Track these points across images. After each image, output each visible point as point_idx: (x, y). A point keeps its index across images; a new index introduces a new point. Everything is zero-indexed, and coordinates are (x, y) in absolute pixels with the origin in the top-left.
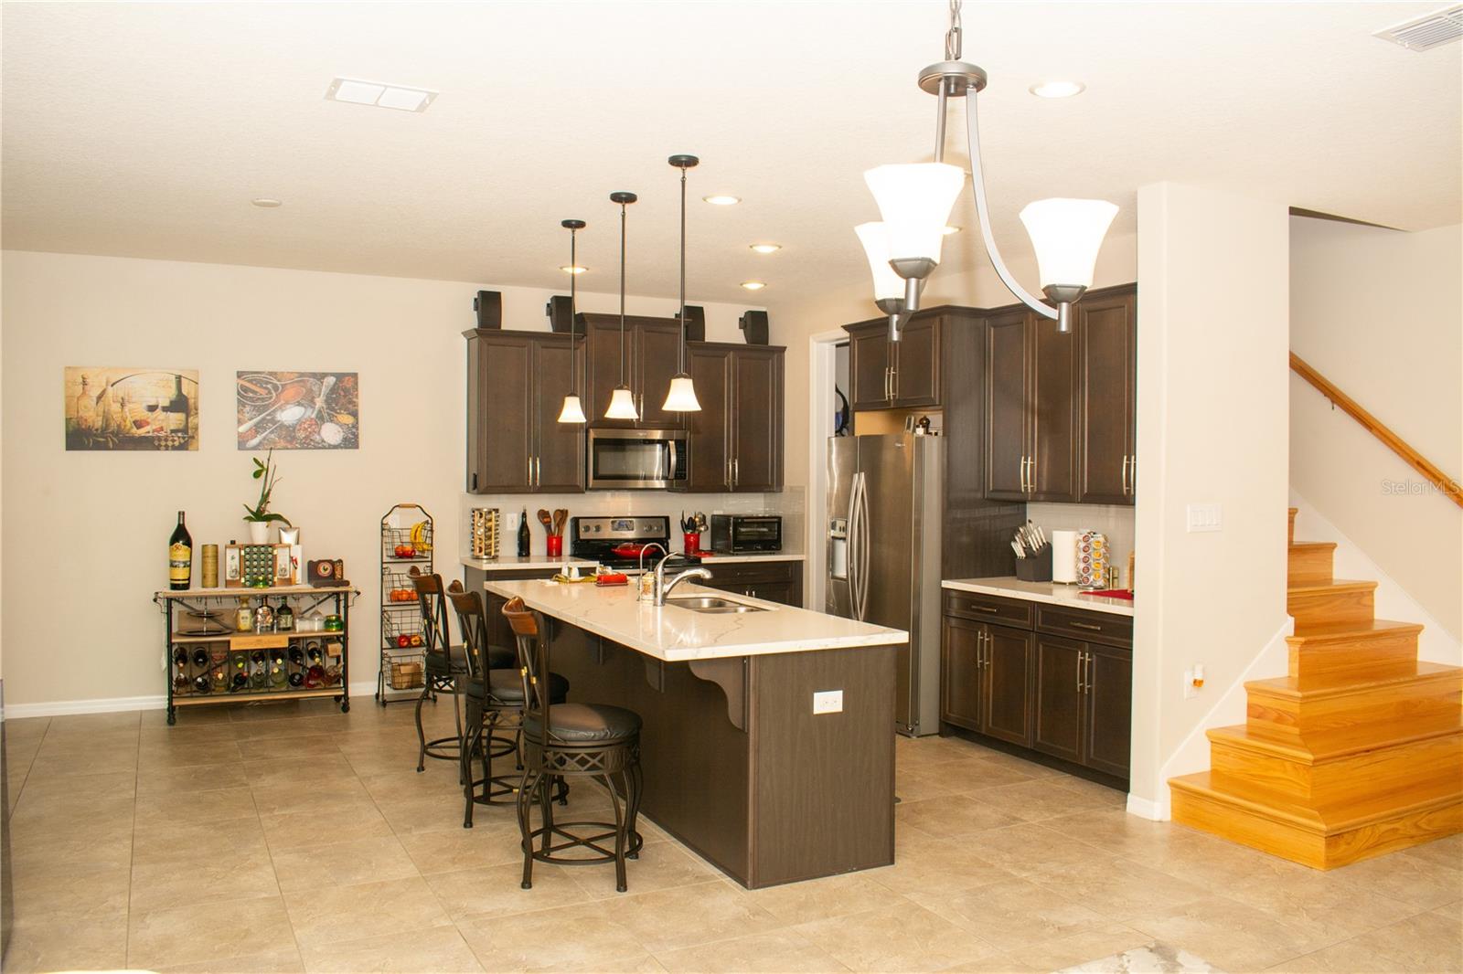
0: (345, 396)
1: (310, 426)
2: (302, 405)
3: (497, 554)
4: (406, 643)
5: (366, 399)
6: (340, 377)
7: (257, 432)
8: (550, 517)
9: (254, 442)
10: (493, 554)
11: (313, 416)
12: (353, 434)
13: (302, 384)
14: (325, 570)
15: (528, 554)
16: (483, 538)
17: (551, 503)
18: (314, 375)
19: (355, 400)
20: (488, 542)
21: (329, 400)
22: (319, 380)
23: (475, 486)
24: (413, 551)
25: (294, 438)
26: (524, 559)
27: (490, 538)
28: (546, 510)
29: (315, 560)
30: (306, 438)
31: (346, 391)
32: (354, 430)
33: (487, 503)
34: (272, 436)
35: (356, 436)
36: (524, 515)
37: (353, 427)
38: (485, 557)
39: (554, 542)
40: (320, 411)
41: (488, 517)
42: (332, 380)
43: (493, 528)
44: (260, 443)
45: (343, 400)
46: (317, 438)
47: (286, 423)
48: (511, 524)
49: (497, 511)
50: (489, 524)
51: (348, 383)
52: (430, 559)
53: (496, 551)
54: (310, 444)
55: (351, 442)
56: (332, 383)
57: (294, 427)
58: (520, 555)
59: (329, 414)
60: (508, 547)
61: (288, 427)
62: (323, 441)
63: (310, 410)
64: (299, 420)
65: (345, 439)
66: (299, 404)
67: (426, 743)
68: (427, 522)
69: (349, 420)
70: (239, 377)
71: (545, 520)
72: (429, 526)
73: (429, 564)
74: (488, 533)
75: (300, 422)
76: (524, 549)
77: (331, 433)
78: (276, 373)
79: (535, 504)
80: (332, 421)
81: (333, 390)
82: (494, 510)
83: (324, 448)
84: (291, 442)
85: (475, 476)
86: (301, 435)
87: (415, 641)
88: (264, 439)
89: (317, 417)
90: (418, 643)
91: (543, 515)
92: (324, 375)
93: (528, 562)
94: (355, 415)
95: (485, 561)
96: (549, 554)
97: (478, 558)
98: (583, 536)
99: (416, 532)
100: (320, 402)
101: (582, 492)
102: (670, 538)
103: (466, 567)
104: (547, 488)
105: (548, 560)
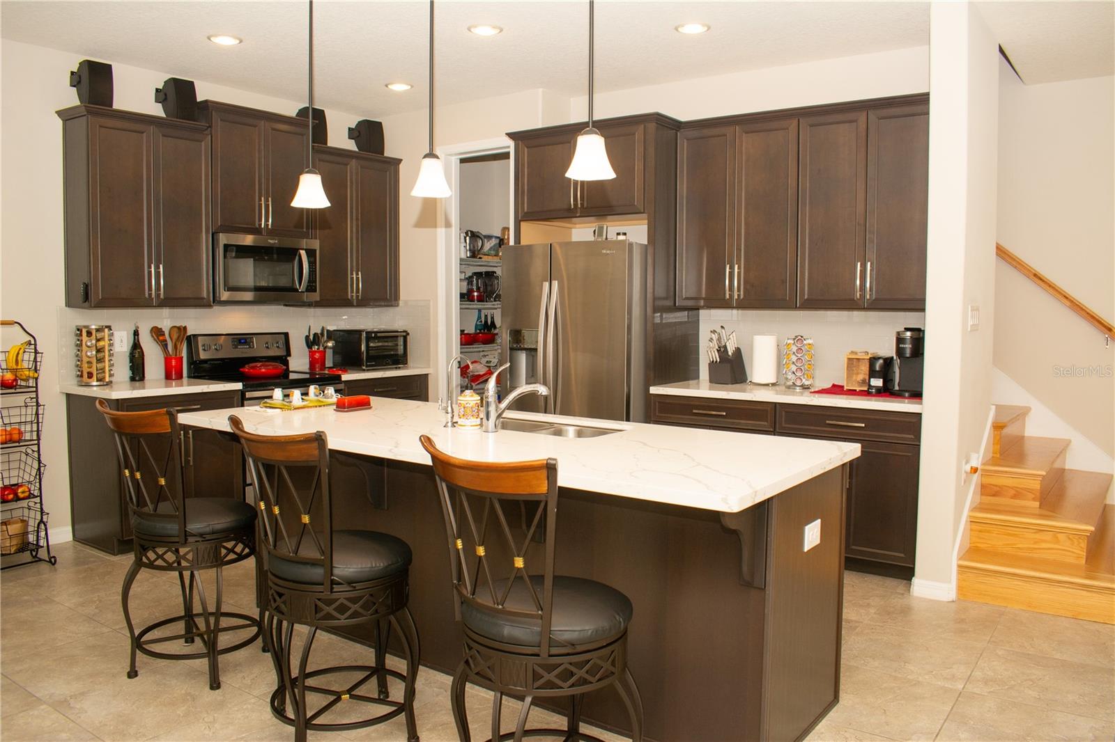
3: (112, 379)
4: (12, 496)
8: (164, 335)
10: (107, 379)
15: (142, 378)
16: (94, 361)
17: (166, 319)
20: (100, 366)
23: (86, 297)
24: (15, 380)
26: (137, 384)
27: (100, 360)
28: (160, 327)
33: (94, 319)
36: (136, 333)
38: (95, 383)
39: (174, 363)
41: (99, 335)
43: (107, 349)
48: (121, 344)
49: (109, 328)
50: (101, 344)
52: (35, 388)
53: (111, 375)
58: (133, 379)
60: (122, 371)
67: (137, 633)
68: (30, 343)
71: (161, 338)
72: (32, 343)
73: (34, 395)
74: (100, 355)
76: (138, 372)
79: (149, 319)
82: (107, 327)
85: (86, 287)
87: (23, 492)
90: (26, 495)
91: (157, 333)
93: (144, 388)
95: (95, 388)
96: (168, 376)
97: (88, 385)
98: (203, 356)
99: (18, 354)
101: (209, 306)
102: (290, 355)
103: (68, 395)
104: (171, 301)
105: (166, 383)
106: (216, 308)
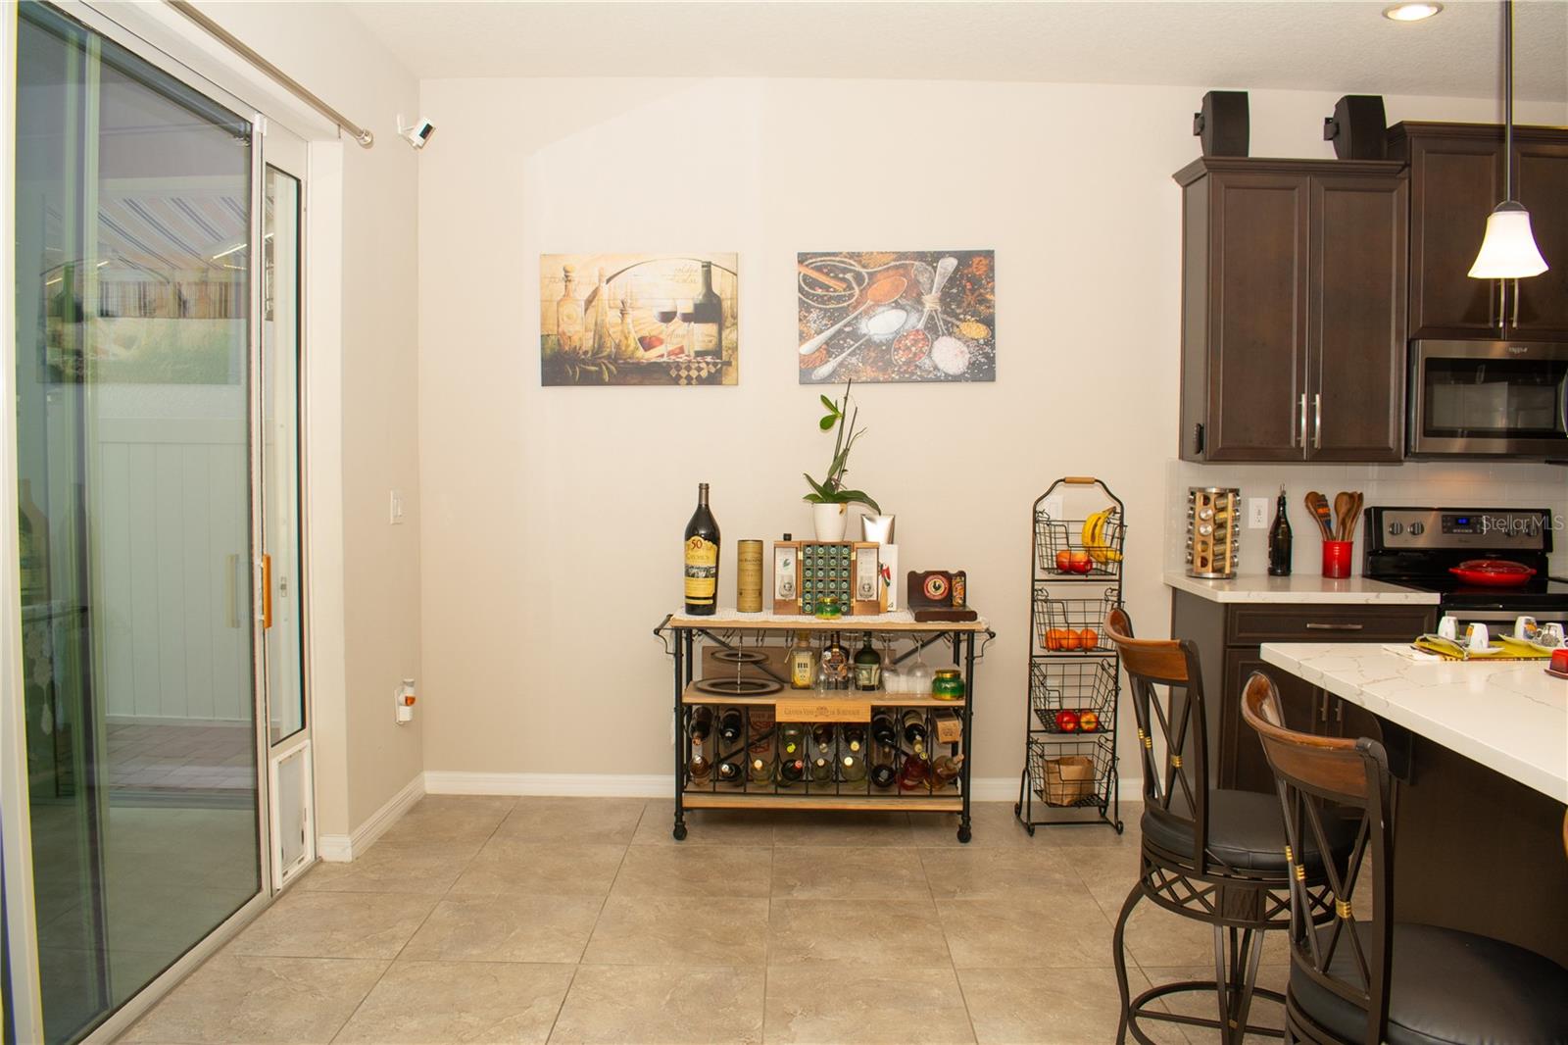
0: (973, 291)
1: (916, 342)
2: (903, 308)
3: (1234, 570)
4: (1070, 726)
5: (1008, 296)
6: (964, 258)
7: (829, 354)
8: (1326, 506)
9: (824, 371)
10: (1227, 570)
11: (920, 326)
12: (986, 355)
13: (901, 271)
14: (937, 588)
15: (1287, 572)
16: (1211, 541)
17: (1332, 481)
18: (921, 256)
19: (988, 296)
20: (1219, 548)
21: (946, 298)
22: (930, 264)
23: (1200, 447)
24: (1089, 562)
25: (889, 363)
26: (1279, 580)
27: (1221, 541)
28: (1321, 494)
29: (920, 571)
30: (908, 363)
31: (975, 281)
32: (987, 349)
33: (1214, 478)
34: (854, 360)
35: (991, 360)
36: (1282, 502)
37: (986, 344)
38: (1211, 575)
39: (1337, 550)
40: (931, 318)
41: (1221, 503)
42: (950, 264)
43: (1229, 524)
44: (834, 373)
45: (970, 298)
46: (926, 362)
47: (876, 339)
48: (1258, 516)
49: (1236, 492)
50: (1222, 516)
51: (978, 268)
52: (1117, 578)
53: (1233, 565)
54: (915, 374)
55: (983, 369)
56: (951, 269)
57: (889, 344)
58: (1272, 572)
59: (946, 323)
60: (1255, 557)
61: (879, 345)
62: (936, 368)
63: (914, 317)
64: (897, 332)
65: (972, 365)
66: (897, 305)
68: (1113, 510)
69: (978, 331)
70: (800, 262)
71: (1321, 511)
72: (1117, 513)
73: (1116, 586)
74: (1220, 533)
75: (899, 336)
76: (1280, 560)
77: (950, 354)
78: (859, 255)
79: (1300, 481)
80: (950, 334)
81: (952, 280)
82: (1232, 491)
83: (937, 380)
84: (884, 370)
85: (1201, 429)
86: (900, 357)
87: (1088, 722)
88: (841, 365)
89: (926, 328)
90: (1092, 726)
91: (1316, 501)
92: (938, 256)
93: (1287, 588)
94: (989, 322)
95: (1211, 583)
96: (1327, 572)
97: (1199, 577)
98: (1389, 542)
99: (1096, 525)
100: (931, 302)
101: (1398, 461)
102: (1551, 550)
103: (1175, 590)
104: (1329, 453)
105: (1324, 583)
106: (1410, 467)
